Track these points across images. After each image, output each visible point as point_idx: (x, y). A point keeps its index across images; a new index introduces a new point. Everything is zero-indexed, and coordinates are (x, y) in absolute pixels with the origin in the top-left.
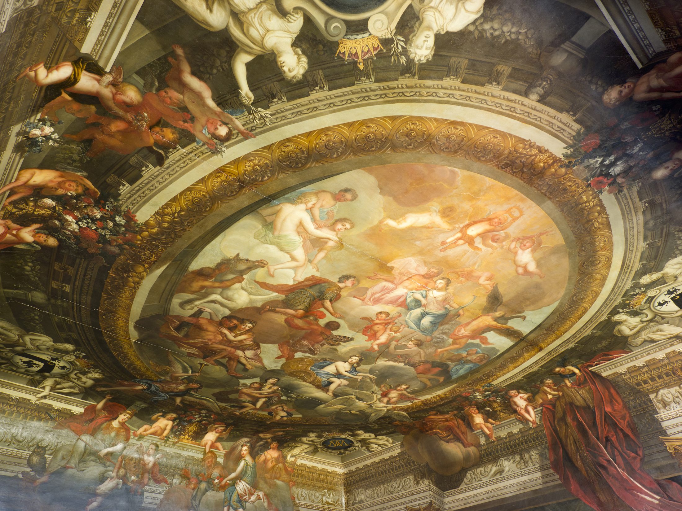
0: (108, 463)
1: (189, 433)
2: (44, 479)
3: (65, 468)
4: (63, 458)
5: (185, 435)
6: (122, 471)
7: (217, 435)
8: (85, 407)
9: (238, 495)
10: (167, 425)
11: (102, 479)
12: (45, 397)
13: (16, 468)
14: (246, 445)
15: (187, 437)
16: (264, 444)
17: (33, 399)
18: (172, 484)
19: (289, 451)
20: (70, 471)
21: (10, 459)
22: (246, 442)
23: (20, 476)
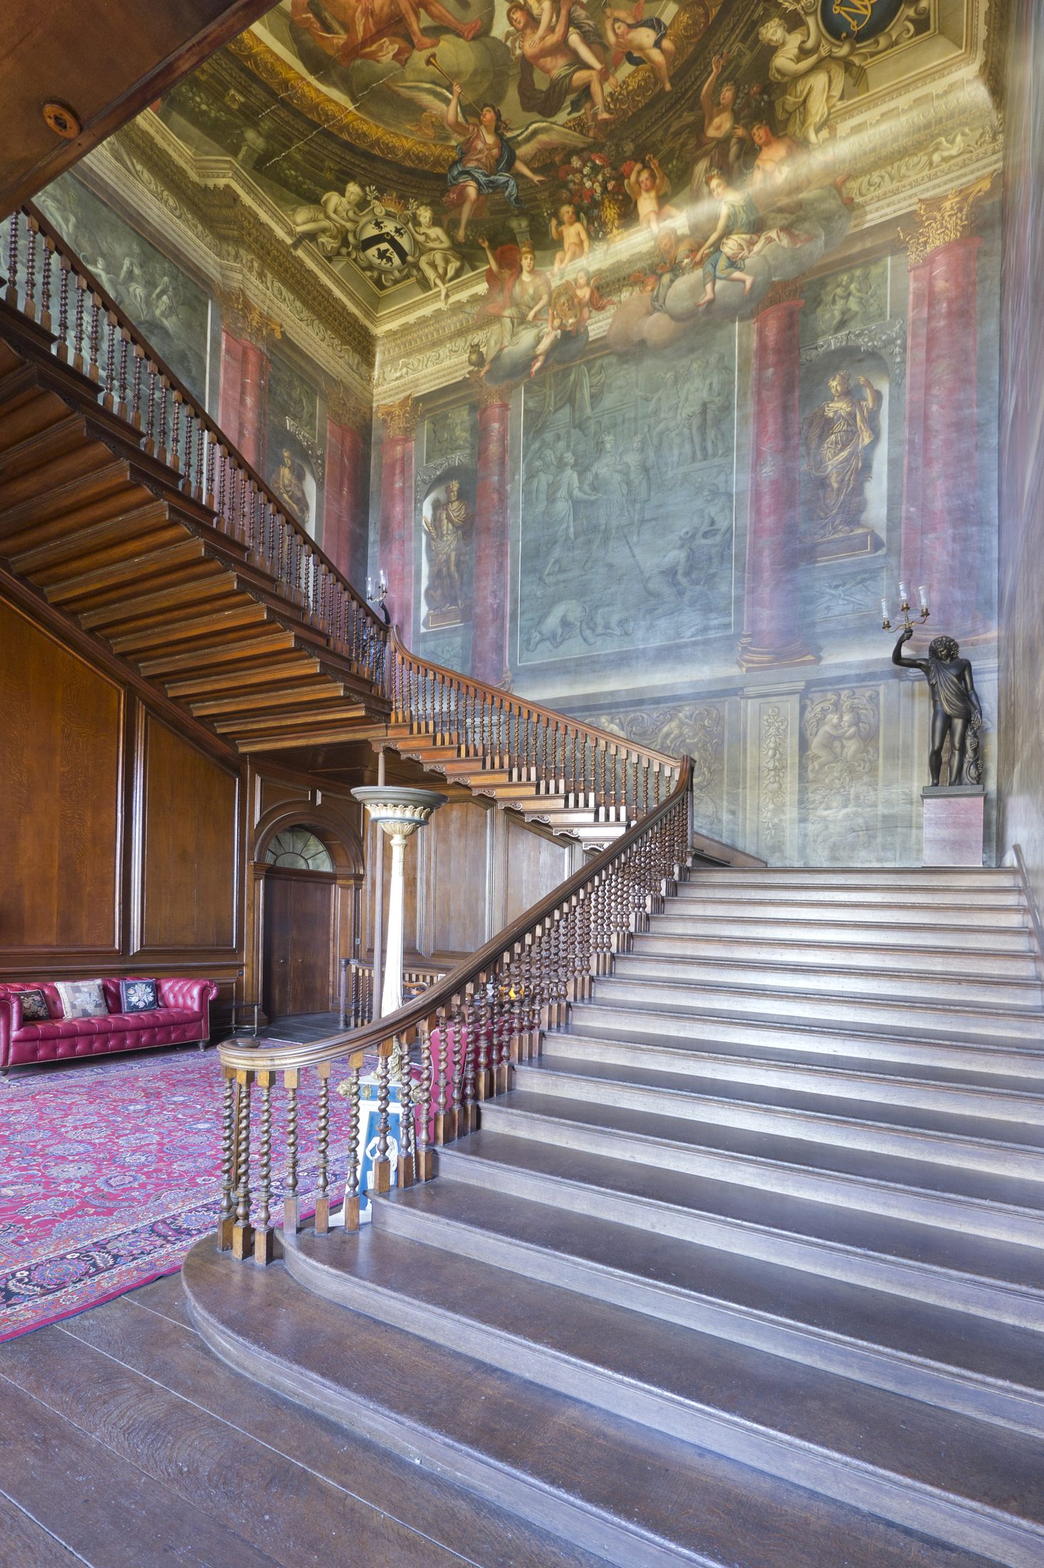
0: (540, 323)
1: (613, 223)
2: (486, 368)
3: (501, 350)
4: (496, 343)
5: (611, 230)
6: (557, 322)
7: (653, 194)
8: (484, 278)
9: (728, 258)
10: (579, 234)
11: (539, 340)
12: (447, 296)
13: (463, 372)
14: (711, 178)
15: (615, 231)
16: (741, 149)
17: (440, 305)
18: (620, 302)
19: (803, 123)
20: (506, 350)
21: (454, 369)
22: (706, 171)
23: (468, 376)
